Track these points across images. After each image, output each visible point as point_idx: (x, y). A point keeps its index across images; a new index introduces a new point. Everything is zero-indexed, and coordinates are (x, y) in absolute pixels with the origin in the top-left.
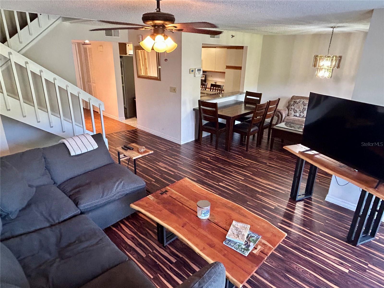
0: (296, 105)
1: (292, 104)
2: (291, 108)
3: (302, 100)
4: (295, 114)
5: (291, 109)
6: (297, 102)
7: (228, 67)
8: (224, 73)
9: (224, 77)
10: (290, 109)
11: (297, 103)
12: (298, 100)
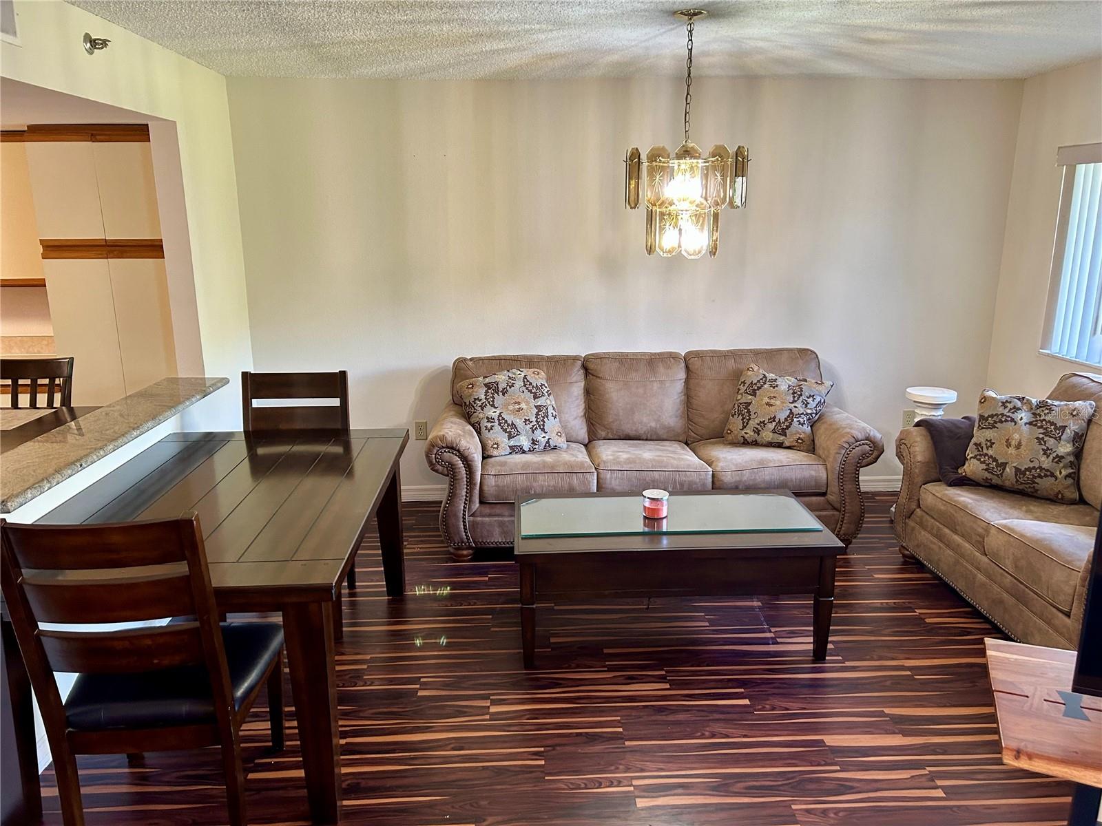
0: (499, 399)
1: (483, 397)
3: (519, 374)
4: (512, 443)
5: (489, 425)
7: (54, 249)
8: (41, 284)
11: (504, 392)
12: (501, 378)
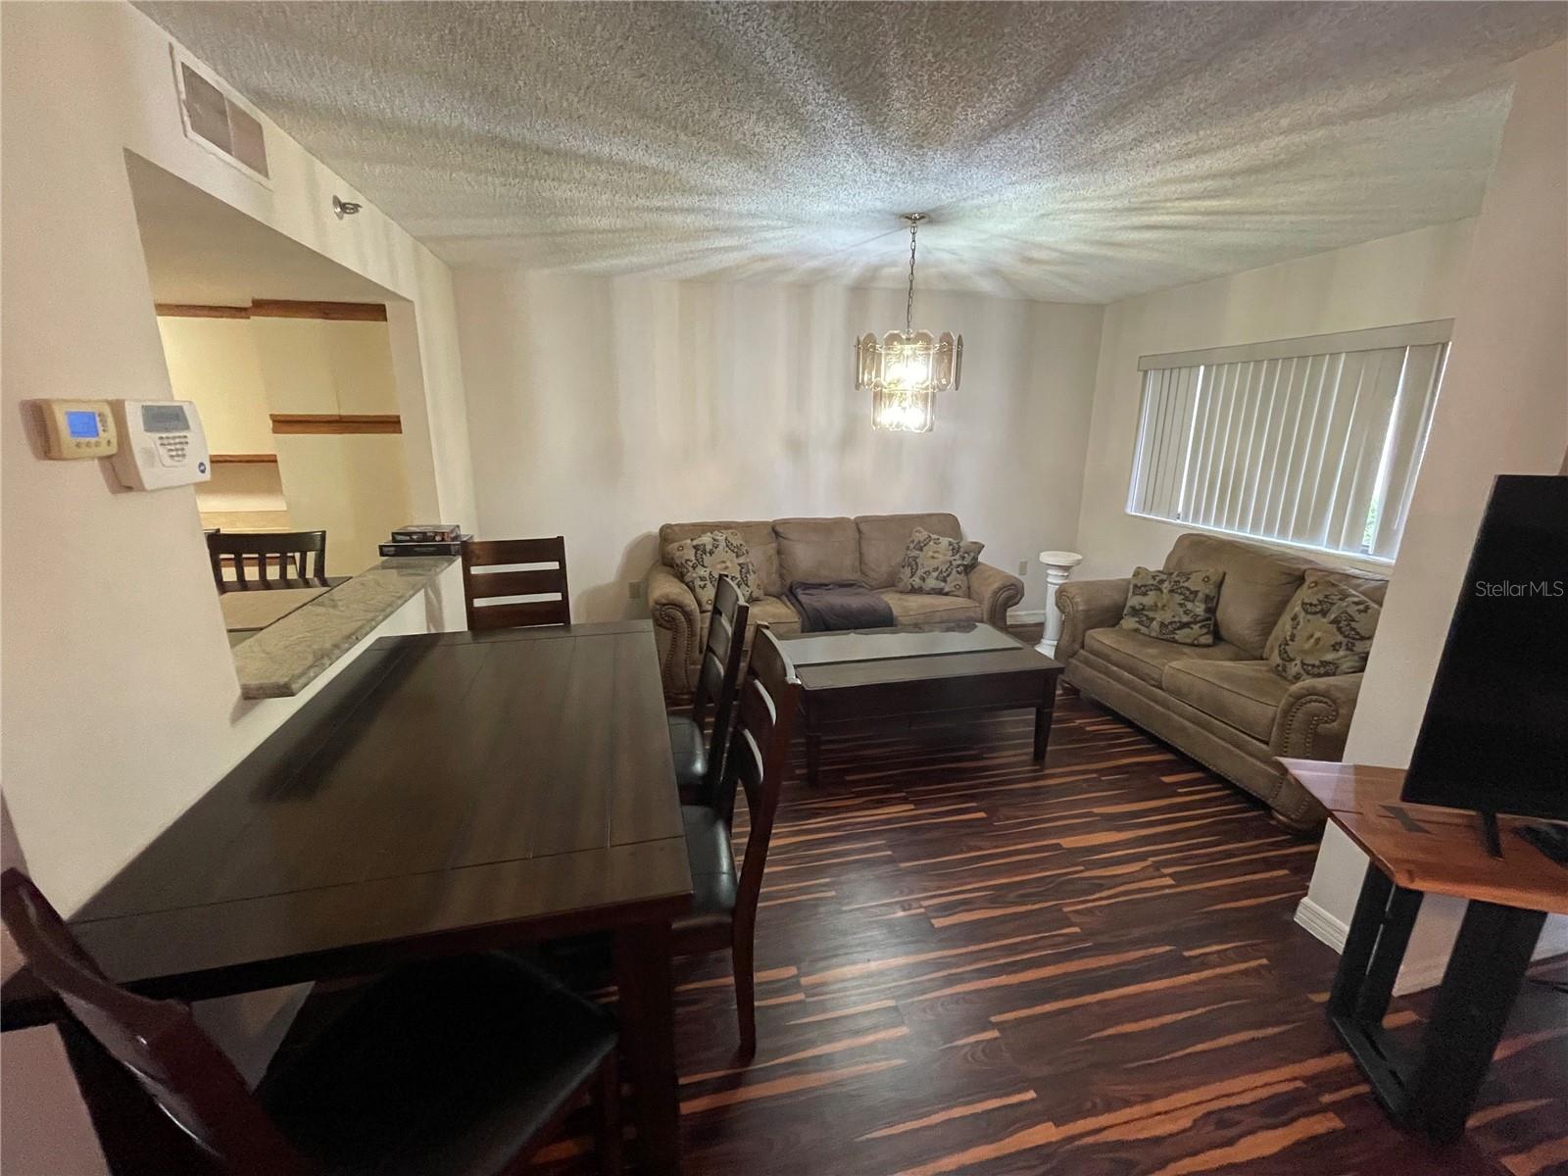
0: (707, 559)
2: (702, 579)
5: (702, 583)
6: (709, 547)
7: (284, 423)
8: (272, 460)
9: (273, 487)
10: (698, 583)
11: (711, 553)
